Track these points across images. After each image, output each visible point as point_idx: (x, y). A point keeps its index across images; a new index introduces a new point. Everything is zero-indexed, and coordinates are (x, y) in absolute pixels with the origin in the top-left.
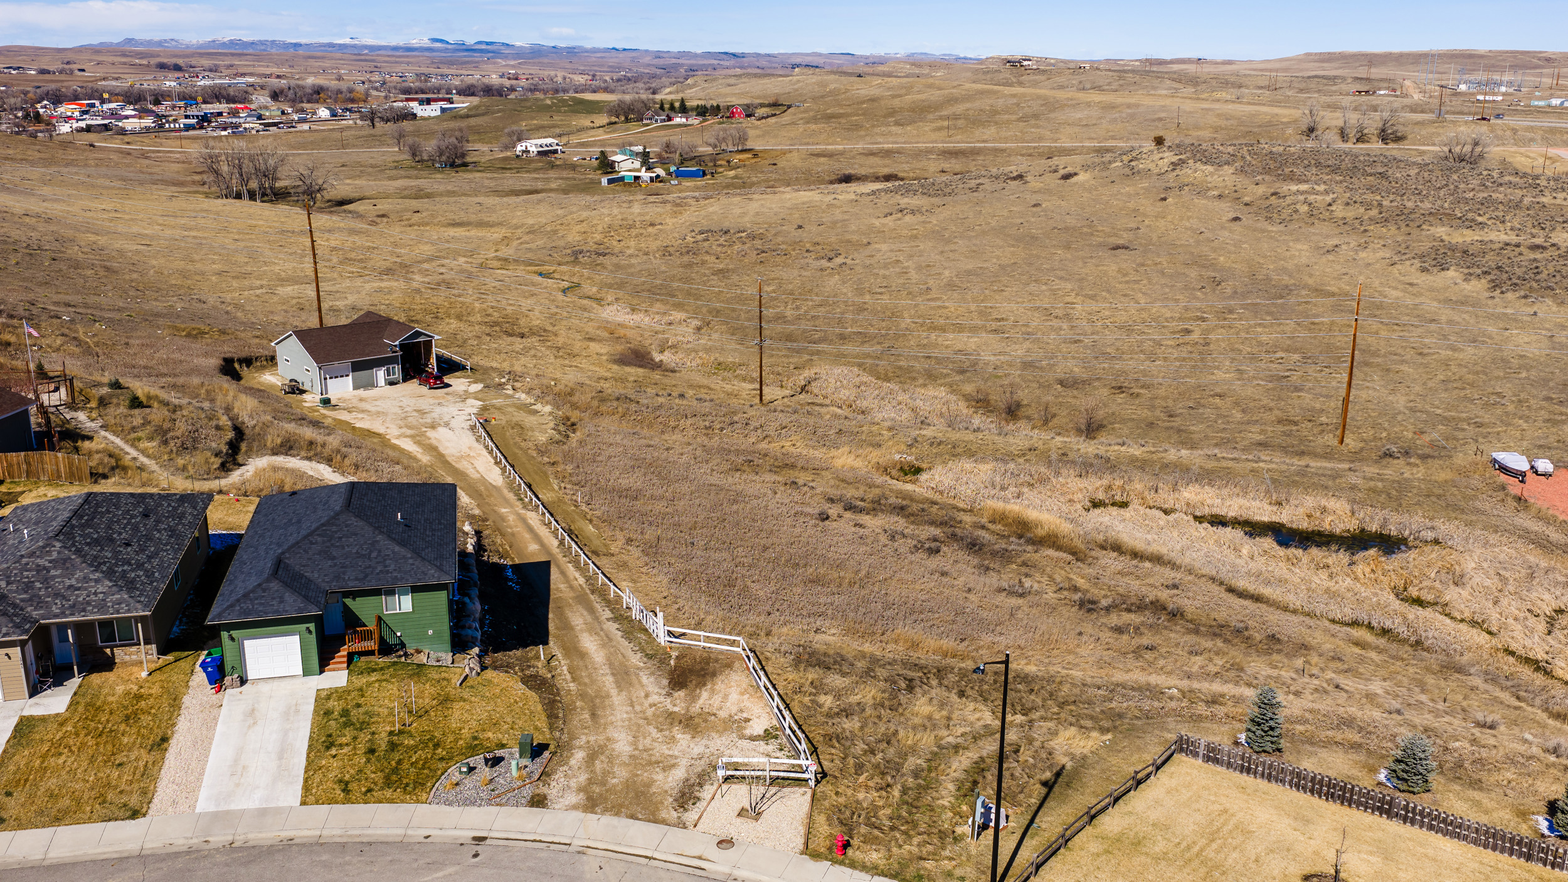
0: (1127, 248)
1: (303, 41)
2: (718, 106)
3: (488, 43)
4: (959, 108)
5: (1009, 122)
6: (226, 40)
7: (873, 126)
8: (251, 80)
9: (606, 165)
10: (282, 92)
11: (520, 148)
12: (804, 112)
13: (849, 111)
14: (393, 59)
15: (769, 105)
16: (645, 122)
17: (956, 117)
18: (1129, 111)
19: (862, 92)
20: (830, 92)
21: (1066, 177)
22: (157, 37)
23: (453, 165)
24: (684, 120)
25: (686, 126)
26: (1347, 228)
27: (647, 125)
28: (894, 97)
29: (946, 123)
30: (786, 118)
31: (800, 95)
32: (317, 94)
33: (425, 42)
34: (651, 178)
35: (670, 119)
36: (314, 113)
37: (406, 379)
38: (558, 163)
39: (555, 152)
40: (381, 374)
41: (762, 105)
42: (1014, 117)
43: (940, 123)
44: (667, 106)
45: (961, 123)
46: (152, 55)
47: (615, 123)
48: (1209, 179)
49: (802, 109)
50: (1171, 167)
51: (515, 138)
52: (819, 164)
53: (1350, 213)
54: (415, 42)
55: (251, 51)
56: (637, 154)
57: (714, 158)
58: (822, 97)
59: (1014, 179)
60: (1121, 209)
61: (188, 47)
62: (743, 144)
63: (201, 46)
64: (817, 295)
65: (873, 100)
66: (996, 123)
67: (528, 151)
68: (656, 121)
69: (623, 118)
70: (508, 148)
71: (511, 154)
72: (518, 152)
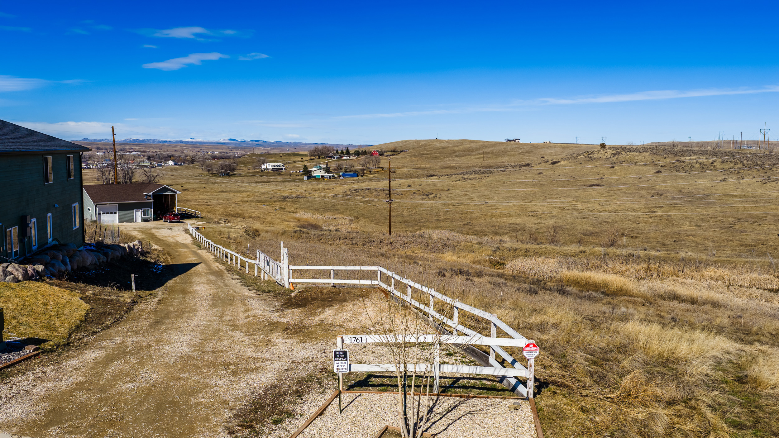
0: (598, 185)
1: (168, 140)
2: (365, 151)
3: (256, 141)
4: (488, 150)
5: (514, 155)
6: (131, 139)
7: (445, 158)
8: (139, 153)
9: (306, 172)
10: (153, 157)
11: (263, 167)
12: (409, 153)
13: (432, 152)
14: (210, 147)
15: (391, 151)
16: (328, 158)
17: (487, 153)
18: (577, 149)
19: (438, 145)
20: (422, 145)
21: (554, 163)
22: (99, 138)
23: (228, 175)
24: (348, 158)
25: (349, 160)
26: (726, 173)
27: (329, 160)
28: (454, 146)
29: (482, 156)
30: (400, 156)
31: (407, 147)
32: (170, 157)
33: (227, 141)
34: (330, 176)
35: (341, 157)
36: (166, 163)
37: (156, 218)
38: (282, 173)
39: (282, 169)
40: (139, 214)
41: (387, 151)
42: (517, 153)
43: (479, 156)
44: (340, 152)
45: (489, 155)
46: (94, 144)
47: (313, 159)
48: (636, 158)
49: (408, 152)
50: (612, 155)
51: (261, 162)
52: (417, 172)
53: (726, 166)
54: (221, 140)
55: (142, 143)
56: (323, 168)
57: (363, 170)
58: (418, 147)
59: (525, 166)
60: (589, 172)
62: (378, 164)
64: (421, 207)
65: (443, 148)
66: (508, 155)
67: (267, 169)
68: (334, 158)
69: (317, 157)
70: (257, 167)
71: (259, 170)
72: (262, 169)
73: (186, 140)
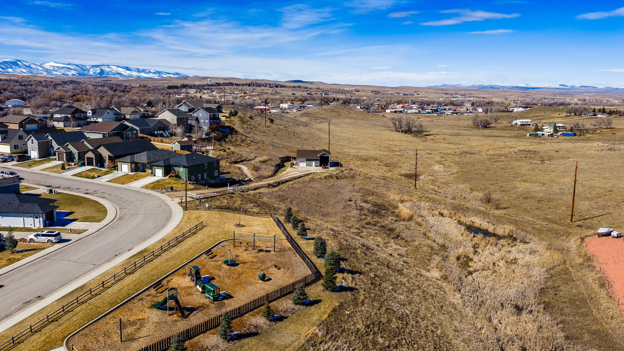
8: (472, 99)
9: (537, 130)
10: (477, 103)
11: (514, 122)
16: (582, 116)
24: (601, 116)
33: (557, 86)
34: (549, 135)
35: (595, 115)
36: (477, 110)
37: (320, 166)
39: (529, 125)
40: (314, 163)
44: (597, 110)
47: (569, 116)
51: (513, 119)
61: (464, 87)
62: (610, 125)
63: (468, 87)
67: (517, 124)
68: (588, 116)
69: (573, 114)
70: (510, 122)
71: (511, 125)
72: (513, 124)
73: (521, 86)
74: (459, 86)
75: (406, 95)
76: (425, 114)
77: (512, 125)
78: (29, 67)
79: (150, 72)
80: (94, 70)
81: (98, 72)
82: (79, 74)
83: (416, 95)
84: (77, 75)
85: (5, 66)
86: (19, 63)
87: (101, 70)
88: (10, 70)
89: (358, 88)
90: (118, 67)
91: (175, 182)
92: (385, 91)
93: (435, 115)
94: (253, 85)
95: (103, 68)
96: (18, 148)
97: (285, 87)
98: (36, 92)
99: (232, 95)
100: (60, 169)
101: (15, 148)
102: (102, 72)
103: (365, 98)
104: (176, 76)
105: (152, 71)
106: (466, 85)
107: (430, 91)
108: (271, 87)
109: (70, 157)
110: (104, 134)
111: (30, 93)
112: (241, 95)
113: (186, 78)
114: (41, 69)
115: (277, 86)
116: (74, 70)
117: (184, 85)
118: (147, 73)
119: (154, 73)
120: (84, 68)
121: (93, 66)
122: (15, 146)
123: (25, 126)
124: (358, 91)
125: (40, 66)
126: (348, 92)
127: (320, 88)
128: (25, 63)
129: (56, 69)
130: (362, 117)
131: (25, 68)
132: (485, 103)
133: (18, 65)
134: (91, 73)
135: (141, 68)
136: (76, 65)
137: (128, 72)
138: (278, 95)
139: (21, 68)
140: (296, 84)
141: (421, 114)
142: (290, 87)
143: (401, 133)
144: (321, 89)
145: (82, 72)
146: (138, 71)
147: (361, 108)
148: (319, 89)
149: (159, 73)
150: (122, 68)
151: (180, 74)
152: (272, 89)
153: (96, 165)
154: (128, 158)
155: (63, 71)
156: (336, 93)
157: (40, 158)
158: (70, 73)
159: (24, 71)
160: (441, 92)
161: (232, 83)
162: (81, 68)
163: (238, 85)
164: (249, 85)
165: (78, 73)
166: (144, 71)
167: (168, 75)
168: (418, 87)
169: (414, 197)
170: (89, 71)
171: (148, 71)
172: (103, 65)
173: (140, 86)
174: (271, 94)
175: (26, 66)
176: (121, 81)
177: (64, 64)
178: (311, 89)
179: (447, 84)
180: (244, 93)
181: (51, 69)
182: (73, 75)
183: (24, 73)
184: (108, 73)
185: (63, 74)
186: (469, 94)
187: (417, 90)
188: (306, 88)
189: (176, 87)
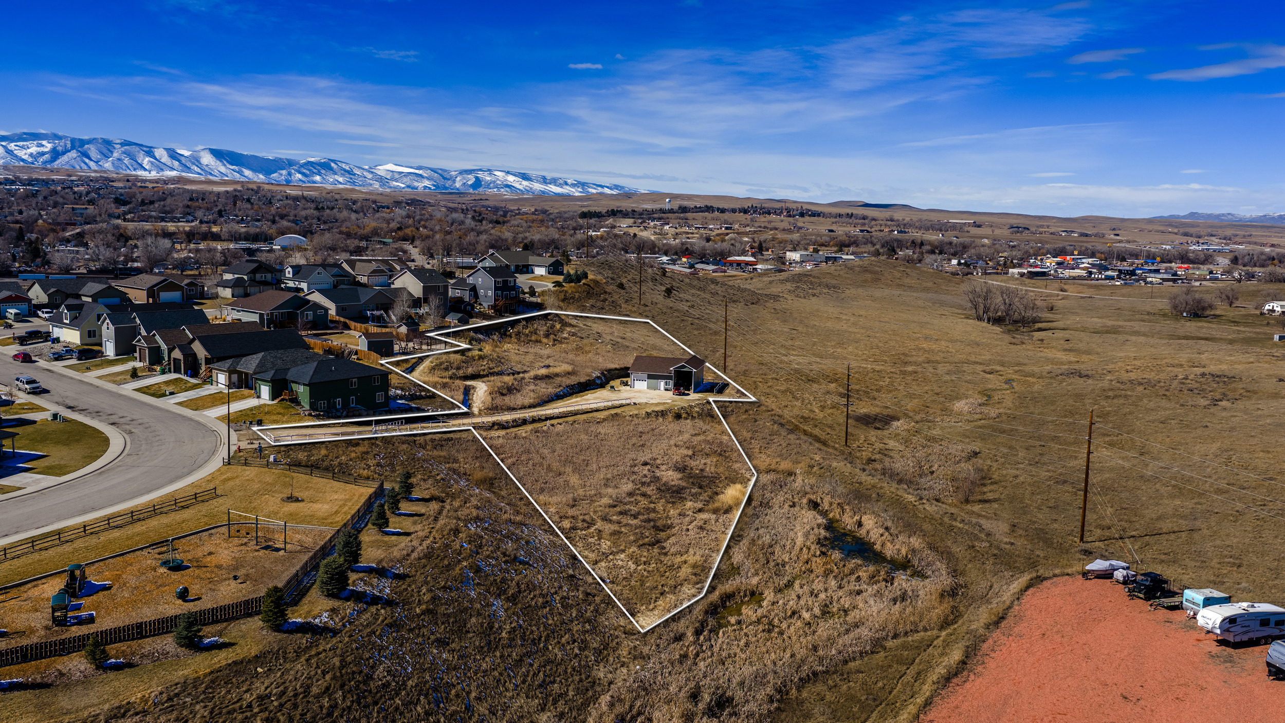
11: (1267, 307)
23: (1196, 316)
37: (675, 390)
40: (662, 384)
67: (1273, 311)
70: (1260, 306)
71: (1258, 312)
72: (1265, 311)
74: (1230, 217)
75: (1087, 235)
76: (1101, 279)
77: (1262, 314)
78: (350, 172)
79: (566, 184)
80: (464, 178)
81: (470, 183)
82: (437, 187)
83: (1112, 236)
84: (433, 188)
85: (309, 170)
86: (333, 165)
87: (477, 178)
88: (318, 178)
89: (979, 219)
90: (508, 173)
91: (282, 411)
92: (1042, 226)
93: (1118, 283)
94: (755, 212)
95: (480, 175)
96: (94, 336)
97: (819, 215)
98: (337, 221)
99: (702, 231)
100: (129, 377)
101: (90, 336)
102: (478, 183)
103: (986, 241)
104: (614, 192)
105: (569, 181)
106: (1248, 215)
107: (1150, 227)
108: (790, 216)
109: (156, 357)
110: (261, 316)
111: (325, 222)
112: (719, 232)
113: (628, 195)
114: (370, 176)
115: (802, 215)
116: (428, 179)
117: (613, 210)
118: (560, 185)
119: (573, 185)
120: (445, 174)
121: (463, 172)
122: (89, 332)
123: (158, 295)
124: (979, 226)
125: (369, 172)
126: (954, 227)
127: (896, 218)
128: (344, 166)
129: (397, 176)
130: (930, 284)
131: (343, 175)
132: (1264, 257)
133: (331, 169)
134: (458, 185)
135: (549, 176)
136: (432, 170)
137: (525, 183)
138: (798, 232)
139: (335, 174)
140: (844, 211)
141: (1092, 280)
142: (830, 215)
143: (985, 324)
144: (898, 220)
145: (441, 182)
146: (544, 180)
147: (959, 264)
148: (892, 220)
149: (583, 185)
150: (514, 175)
151: (623, 188)
152: (791, 219)
153: (186, 373)
154: (228, 363)
155: (407, 180)
156: (927, 229)
157: (117, 355)
158: (421, 185)
159: (341, 179)
160: (1176, 231)
161: (711, 207)
162: (441, 175)
163: (723, 211)
164: (745, 211)
165: (434, 185)
166: (554, 181)
167: (600, 190)
168: (1126, 217)
169: (800, 465)
170: (454, 181)
171: (561, 181)
172: (481, 170)
173: (536, 210)
174: (784, 230)
175: (345, 170)
176: (506, 200)
177: (411, 167)
178: (874, 219)
179: (1200, 212)
180: (727, 228)
181: (388, 177)
182: (425, 187)
183: (341, 183)
184: (488, 185)
185: (408, 187)
186: (1244, 236)
187: (1117, 225)
188: (864, 218)
189: (598, 215)
